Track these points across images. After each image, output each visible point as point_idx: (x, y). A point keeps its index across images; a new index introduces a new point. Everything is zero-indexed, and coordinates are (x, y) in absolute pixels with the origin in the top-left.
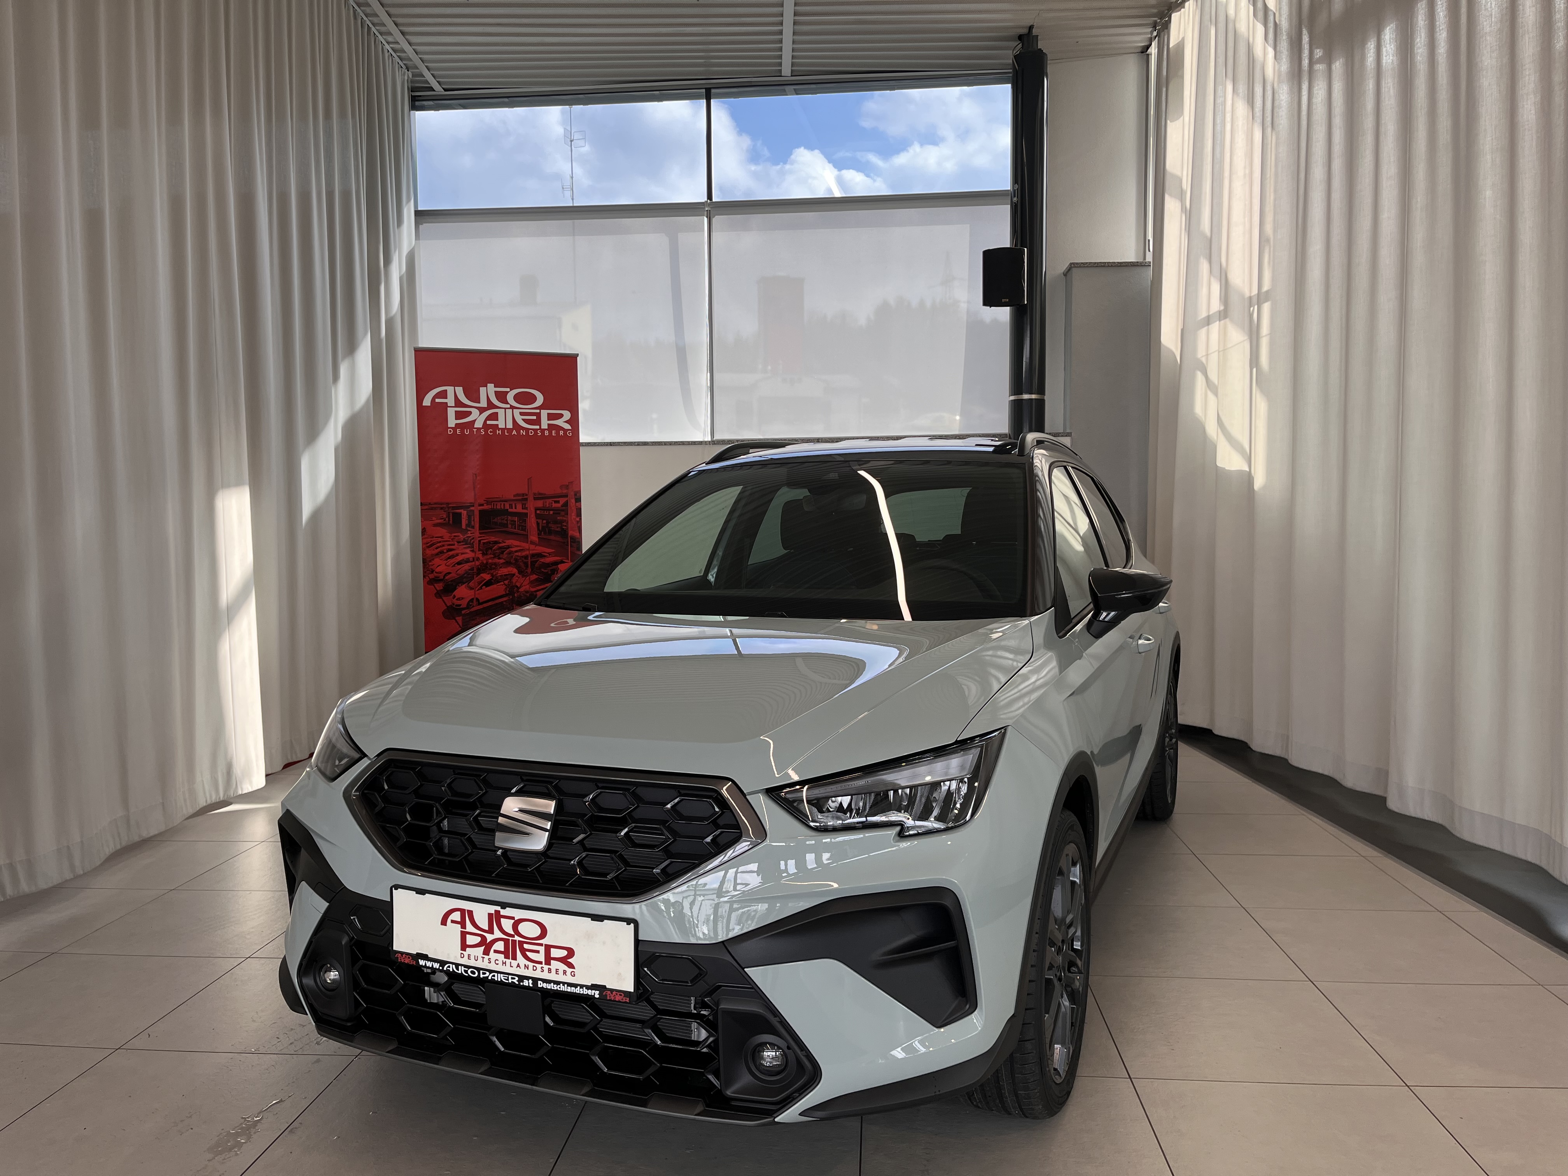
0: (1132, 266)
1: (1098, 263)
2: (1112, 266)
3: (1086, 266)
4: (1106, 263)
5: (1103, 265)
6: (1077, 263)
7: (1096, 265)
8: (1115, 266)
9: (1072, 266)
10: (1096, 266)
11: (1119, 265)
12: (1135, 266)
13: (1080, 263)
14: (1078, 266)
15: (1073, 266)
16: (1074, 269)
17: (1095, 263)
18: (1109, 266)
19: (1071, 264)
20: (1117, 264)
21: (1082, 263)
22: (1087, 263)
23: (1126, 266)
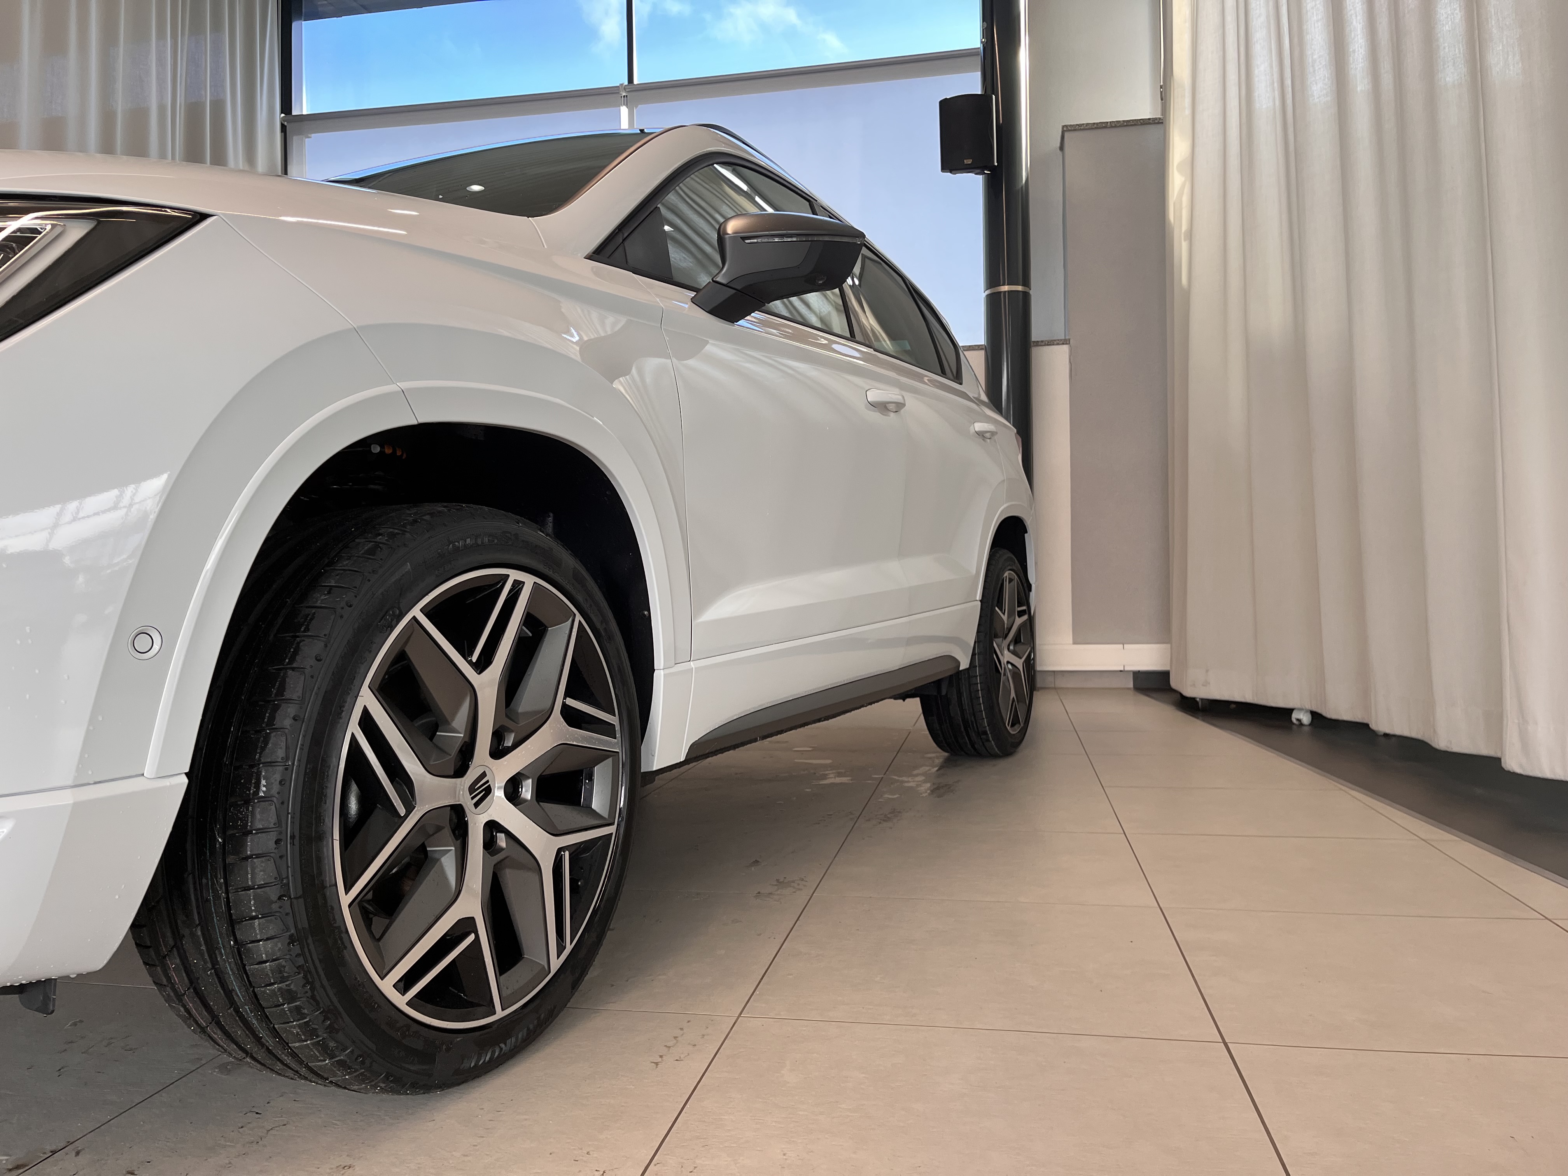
0: (1142, 124)
1: (1097, 124)
2: (1116, 127)
3: (1082, 128)
4: (1107, 122)
5: (1104, 125)
6: (1071, 125)
7: (1095, 126)
8: (1120, 126)
9: (1065, 129)
10: (1096, 128)
11: (1125, 124)
12: (1147, 124)
13: (1074, 125)
14: (1072, 129)
15: (1067, 129)
16: (1067, 135)
17: (1094, 123)
18: (1112, 127)
19: (1063, 127)
20: (1122, 123)
21: (1077, 125)
22: (1083, 124)
23: (1135, 125)
